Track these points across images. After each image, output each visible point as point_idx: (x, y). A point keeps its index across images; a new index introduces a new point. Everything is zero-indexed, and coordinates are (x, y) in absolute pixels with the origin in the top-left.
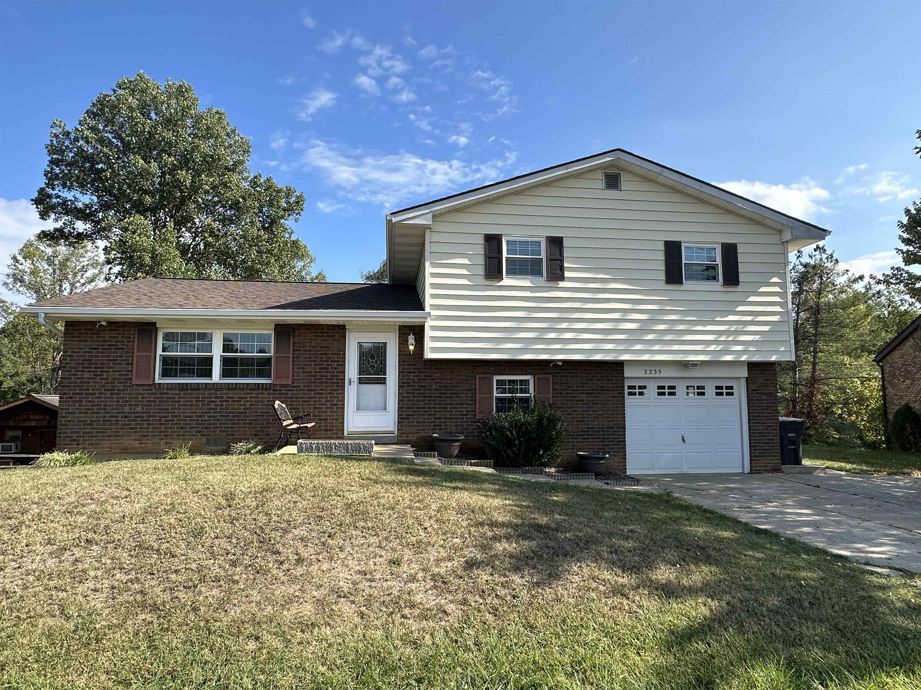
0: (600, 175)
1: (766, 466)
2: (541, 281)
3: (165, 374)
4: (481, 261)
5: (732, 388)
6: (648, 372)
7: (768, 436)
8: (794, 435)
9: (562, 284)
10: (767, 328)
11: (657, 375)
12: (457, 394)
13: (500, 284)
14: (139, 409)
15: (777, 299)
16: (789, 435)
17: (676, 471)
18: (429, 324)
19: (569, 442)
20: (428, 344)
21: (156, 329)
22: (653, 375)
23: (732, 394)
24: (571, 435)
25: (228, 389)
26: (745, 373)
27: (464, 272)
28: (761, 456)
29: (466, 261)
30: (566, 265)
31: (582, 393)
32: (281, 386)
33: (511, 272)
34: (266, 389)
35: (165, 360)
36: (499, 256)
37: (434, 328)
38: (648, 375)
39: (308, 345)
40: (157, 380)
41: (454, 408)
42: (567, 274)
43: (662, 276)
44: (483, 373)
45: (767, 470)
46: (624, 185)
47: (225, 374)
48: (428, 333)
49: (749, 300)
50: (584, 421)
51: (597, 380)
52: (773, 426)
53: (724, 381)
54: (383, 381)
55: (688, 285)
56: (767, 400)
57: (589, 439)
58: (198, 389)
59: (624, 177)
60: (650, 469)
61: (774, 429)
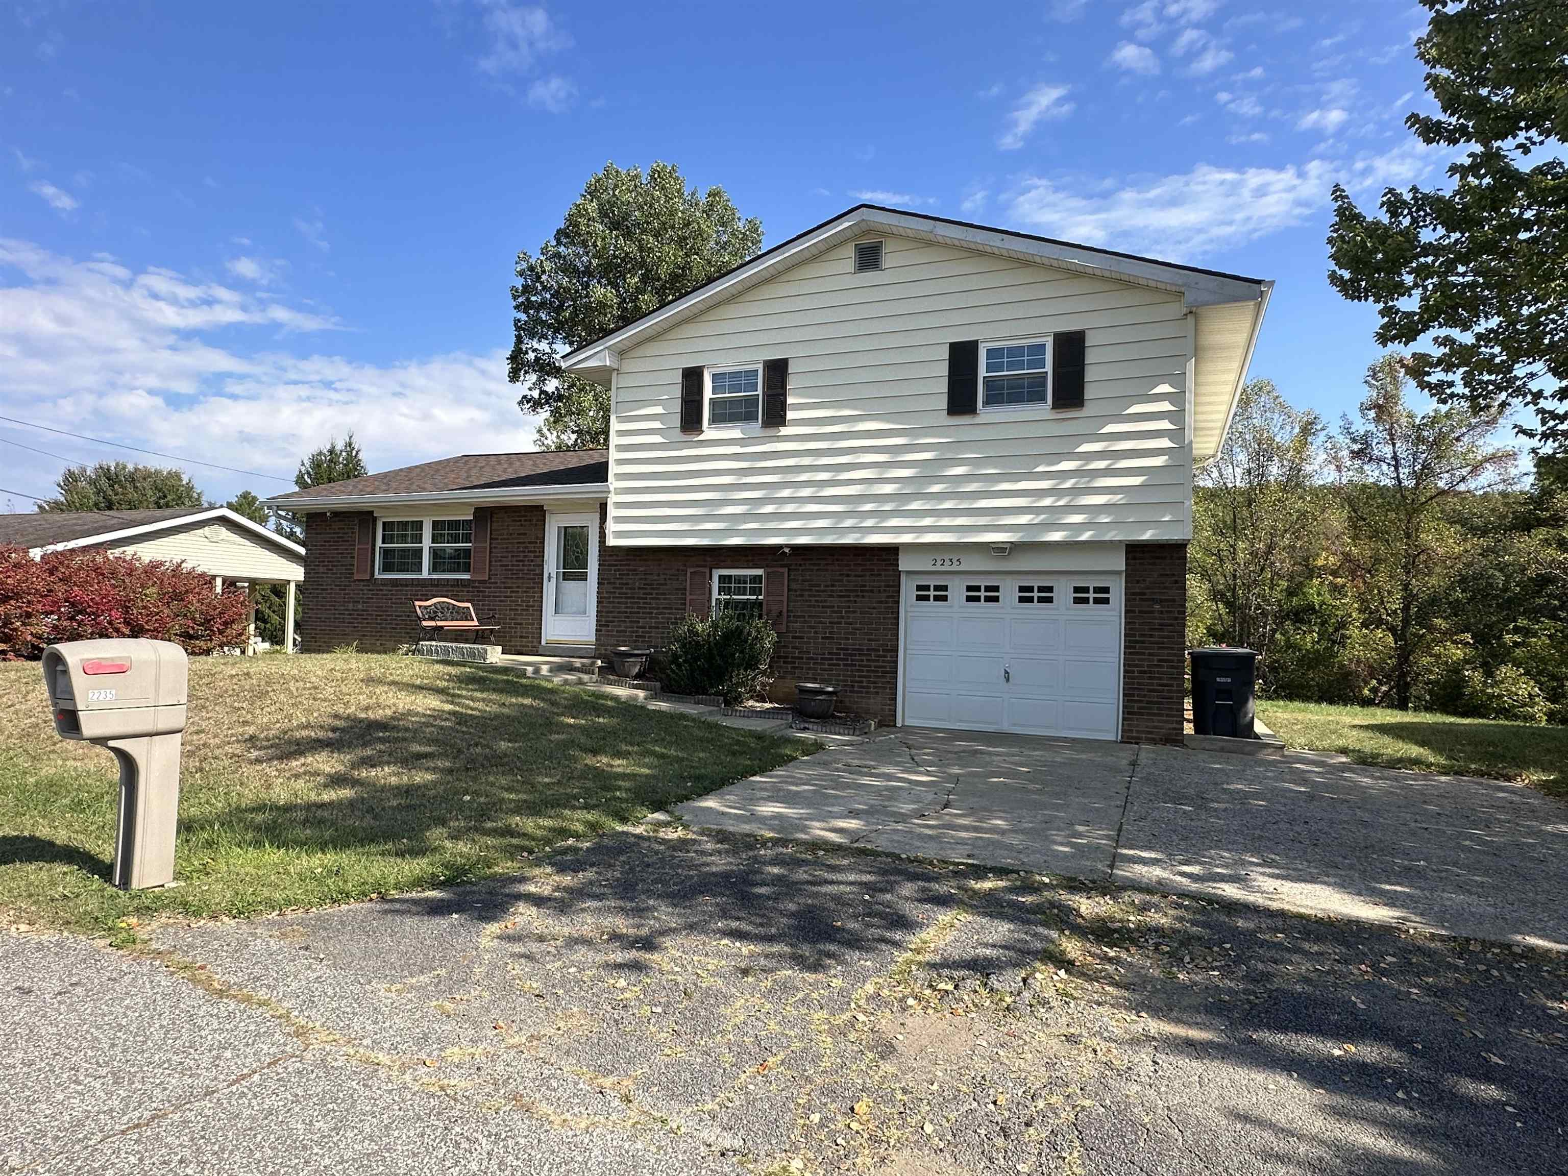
0: (849, 252)
1: (1151, 733)
2: (755, 428)
3: (386, 568)
4: (677, 407)
5: (1106, 590)
6: (939, 563)
7: (1160, 679)
8: (1229, 680)
9: (784, 431)
10: (1137, 481)
11: (955, 568)
12: (664, 594)
13: (701, 437)
14: (360, 607)
15: (1165, 425)
16: (1218, 679)
17: (991, 728)
18: (612, 499)
19: (809, 669)
20: (611, 526)
21: (375, 520)
22: (946, 568)
23: (1106, 601)
24: (812, 658)
25: (432, 585)
26: (1119, 563)
27: (657, 425)
28: (1142, 714)
29: (659, 410)
30: (790, 400)
31: (831, 596)
32: (480, 582)
33: (716, 419)
34: (465, 586)
35: (386, 553)
36: (698, 398)
37: (619, 505)
38: (938, 568)
39: (505, 532)
40: (377, 575)
41: (661, 613)
42: (790, 415)
43: (943, 403)
44: (698, 566)
45: (1154, 739)
46: (888, 260)
47: (435, 568)
48: (612, 512)
49: (1104, 431)
50: (833, 638)
51: (856, 576)
52: (1172, 661)
53: (1090, 577)
54: (583, 577)
55: (987, 414)
56: (1162, 612)
57: (839, 665)
58: (407, 586)
59: (888, 247)
60: (944, 720)
61: (1172, 667)
